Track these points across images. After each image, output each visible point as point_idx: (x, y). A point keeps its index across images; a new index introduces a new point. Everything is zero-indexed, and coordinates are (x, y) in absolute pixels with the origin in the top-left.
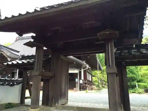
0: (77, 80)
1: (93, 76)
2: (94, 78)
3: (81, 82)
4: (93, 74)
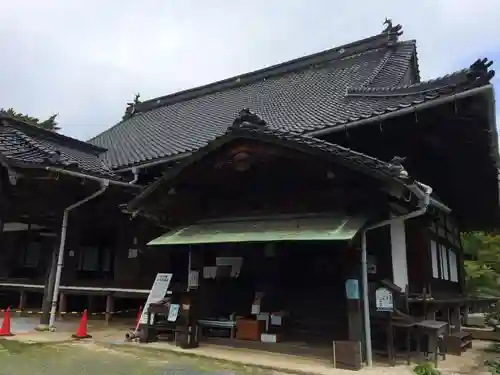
0: (352, 290)
1: (469, 257)
2: (470, 266)
3: (384, 300)
4: (466, 245)
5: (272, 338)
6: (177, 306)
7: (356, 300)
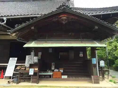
3: (102, 64)
5: (66, 77)
6: (33, 69)
7: (95, 64)
